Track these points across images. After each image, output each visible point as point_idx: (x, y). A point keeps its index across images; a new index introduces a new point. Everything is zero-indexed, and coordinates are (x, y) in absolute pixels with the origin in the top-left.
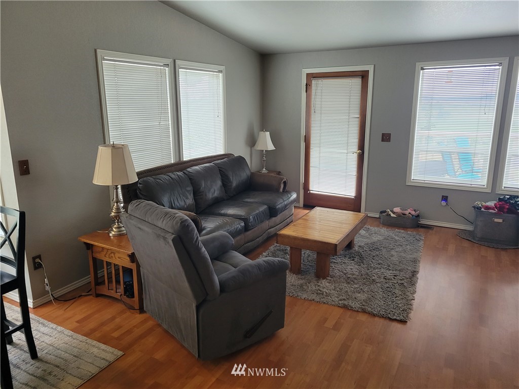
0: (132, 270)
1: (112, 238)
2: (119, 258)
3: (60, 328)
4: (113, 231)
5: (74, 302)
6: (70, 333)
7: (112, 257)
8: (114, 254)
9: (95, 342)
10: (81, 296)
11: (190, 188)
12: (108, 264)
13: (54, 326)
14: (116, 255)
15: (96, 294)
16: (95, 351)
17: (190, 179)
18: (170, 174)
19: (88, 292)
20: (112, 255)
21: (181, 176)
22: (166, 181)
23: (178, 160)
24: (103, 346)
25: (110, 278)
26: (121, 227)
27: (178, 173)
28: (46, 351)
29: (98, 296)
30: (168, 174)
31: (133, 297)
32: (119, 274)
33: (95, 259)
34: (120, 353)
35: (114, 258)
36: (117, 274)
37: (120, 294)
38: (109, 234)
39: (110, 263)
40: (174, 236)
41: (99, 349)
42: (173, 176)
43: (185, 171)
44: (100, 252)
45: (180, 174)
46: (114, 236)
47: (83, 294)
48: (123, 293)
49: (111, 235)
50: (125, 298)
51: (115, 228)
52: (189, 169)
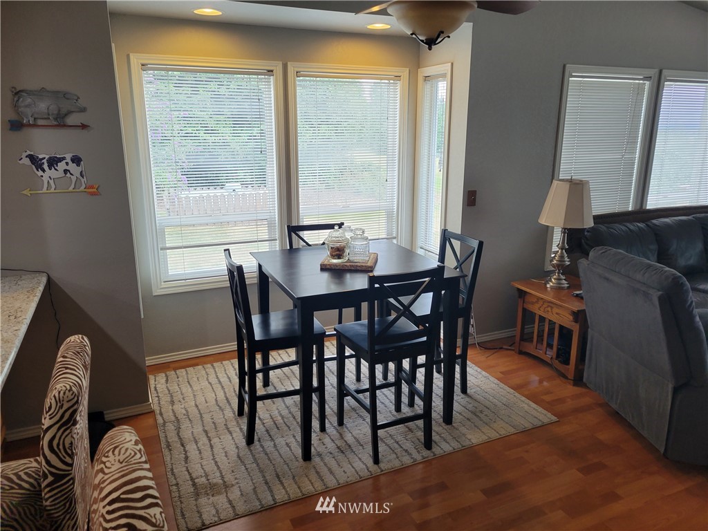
0: (572, 331)
1: (549, 289)
2: (557, 314)
3: (484, 373)
4: (552, 282)
5: (496, 352)
6: (496, 381)
7: (548, 311)
8: (552, 308)
9: (523, 398)
10: (502, 348)
11: (654, 247)
12: (542, 319)
13: (479, 370)
14: (553, 309)
15: (519, 350)
16: (526, 407)
17: (656, 234)
18: (628, 225)
19: (510, 346)
20: (549, 309)
21: (644, 230)
22: (623, 233)
23: (638, 207)
24: (534, 405)
25: (540, 336)
26: (561, 279)
27: (639, 224)
28: (474, 390)
29: (521, 353)
30: (625, 224)
31: (568, 364)
32: (554, 334)
33: (524, 310)
34: (554, 419)
35: (550, 313)
36: (551, 334)
37: (550, 357)
38: (546, 284)
39: (544, 318)
40: (661, 293)
41: (529, 406)
42: (632, 227)
43: (649, 223)
44: (533, 303)
45: (641, 225)
46: (551, 287)
47: (504, 347)
48: (555, 356)
49: (548, 286)
50: (556, 363)
51: (555, 279)
52: (654, 221)
